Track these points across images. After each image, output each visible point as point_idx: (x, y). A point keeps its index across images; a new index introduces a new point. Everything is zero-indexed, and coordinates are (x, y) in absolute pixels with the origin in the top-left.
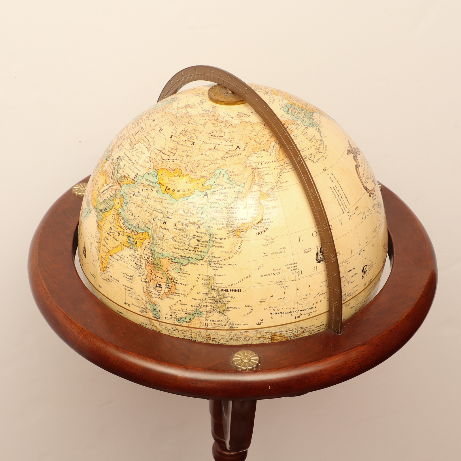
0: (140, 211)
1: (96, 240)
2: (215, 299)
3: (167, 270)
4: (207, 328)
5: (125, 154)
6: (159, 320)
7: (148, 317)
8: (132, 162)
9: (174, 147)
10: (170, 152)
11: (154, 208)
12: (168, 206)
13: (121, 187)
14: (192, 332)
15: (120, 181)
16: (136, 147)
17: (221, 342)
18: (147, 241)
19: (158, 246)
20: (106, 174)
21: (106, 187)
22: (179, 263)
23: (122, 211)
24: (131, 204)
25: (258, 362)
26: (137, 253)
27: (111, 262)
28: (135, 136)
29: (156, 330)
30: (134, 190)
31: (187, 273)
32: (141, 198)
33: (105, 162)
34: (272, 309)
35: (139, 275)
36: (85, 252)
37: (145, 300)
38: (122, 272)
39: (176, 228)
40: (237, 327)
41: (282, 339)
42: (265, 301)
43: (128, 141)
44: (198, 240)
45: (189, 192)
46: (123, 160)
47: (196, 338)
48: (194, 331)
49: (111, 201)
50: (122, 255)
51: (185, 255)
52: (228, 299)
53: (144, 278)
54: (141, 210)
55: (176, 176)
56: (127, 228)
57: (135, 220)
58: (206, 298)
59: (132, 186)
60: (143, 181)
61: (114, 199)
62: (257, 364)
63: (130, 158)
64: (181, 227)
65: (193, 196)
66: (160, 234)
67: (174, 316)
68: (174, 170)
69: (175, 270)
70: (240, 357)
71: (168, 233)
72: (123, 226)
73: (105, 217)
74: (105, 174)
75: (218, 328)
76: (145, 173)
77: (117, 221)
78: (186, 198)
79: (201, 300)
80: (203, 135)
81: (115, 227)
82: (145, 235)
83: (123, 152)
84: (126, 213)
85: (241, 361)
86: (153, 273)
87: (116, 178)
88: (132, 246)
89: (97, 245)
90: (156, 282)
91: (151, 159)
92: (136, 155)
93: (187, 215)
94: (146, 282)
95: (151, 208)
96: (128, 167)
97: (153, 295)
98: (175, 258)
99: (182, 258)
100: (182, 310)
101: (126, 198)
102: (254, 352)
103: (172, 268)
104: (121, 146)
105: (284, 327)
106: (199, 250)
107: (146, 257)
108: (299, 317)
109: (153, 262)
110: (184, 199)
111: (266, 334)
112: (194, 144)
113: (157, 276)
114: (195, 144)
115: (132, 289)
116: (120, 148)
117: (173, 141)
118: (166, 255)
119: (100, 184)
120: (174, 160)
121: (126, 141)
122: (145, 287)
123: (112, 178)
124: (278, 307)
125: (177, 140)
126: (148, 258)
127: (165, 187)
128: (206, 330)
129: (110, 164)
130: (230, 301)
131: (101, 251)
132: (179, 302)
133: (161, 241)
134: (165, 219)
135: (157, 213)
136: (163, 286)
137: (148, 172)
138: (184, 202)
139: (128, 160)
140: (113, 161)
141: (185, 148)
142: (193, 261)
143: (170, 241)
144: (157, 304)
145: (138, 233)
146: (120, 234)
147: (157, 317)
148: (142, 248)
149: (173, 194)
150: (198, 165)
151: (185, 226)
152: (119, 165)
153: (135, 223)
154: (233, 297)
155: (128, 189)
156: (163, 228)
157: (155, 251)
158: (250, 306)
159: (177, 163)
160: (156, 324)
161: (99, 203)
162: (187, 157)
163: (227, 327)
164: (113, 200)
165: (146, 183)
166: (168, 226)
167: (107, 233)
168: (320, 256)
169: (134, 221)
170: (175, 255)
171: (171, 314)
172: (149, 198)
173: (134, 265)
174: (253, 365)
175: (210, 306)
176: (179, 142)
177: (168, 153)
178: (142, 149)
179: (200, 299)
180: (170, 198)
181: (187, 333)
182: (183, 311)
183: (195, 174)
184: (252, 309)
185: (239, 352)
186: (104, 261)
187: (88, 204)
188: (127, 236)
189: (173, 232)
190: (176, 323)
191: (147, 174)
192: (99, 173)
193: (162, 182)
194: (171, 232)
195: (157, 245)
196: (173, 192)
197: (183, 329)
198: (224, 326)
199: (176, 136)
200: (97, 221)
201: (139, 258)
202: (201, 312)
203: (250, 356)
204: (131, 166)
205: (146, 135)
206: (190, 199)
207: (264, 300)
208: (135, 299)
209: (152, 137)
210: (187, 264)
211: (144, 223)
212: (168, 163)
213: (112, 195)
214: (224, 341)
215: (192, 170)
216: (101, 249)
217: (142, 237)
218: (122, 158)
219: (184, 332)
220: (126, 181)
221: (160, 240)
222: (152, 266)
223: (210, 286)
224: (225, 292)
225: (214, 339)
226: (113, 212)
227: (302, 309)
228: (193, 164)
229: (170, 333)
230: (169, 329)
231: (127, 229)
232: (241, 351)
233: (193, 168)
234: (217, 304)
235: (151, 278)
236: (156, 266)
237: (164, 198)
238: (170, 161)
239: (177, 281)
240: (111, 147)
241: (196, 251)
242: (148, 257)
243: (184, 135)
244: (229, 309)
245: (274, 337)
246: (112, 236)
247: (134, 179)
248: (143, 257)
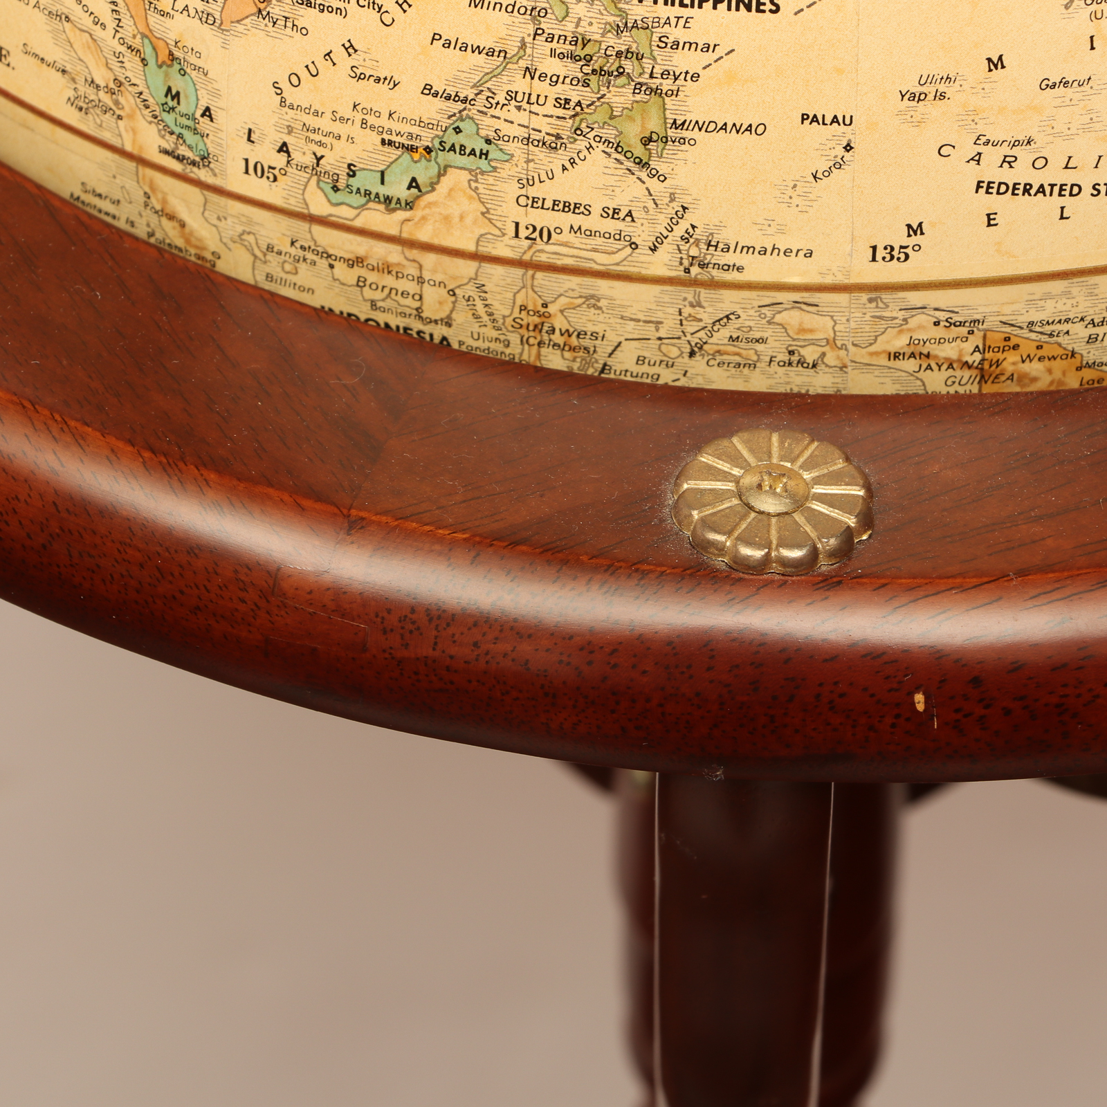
2: (588, 50)
4: (527, 257)
6: (202, 174)
7: (128, 148)
14: (420, 280)
17: (625, 364)
25: (851, 521)
29: (180, 242)
34: (992, 156)
37: (111, 25)
40: (740, 269)
41: (1057, 374)
42: (943, 96)
47: (449, 325)
48: (434, 271)
52: (683, 61)
58: (529, 40)
62: (849, 534)
67: (303, 155)
70: (736, 472)
75: (602, 261)
79: (491, 53)
85: (735, 501)
100: (359, 117)
102: (841, 447)
105: (1075, 291)
111: (939, 332)
124: (1039, 139)
128: (519, 272)
130: (695, 77)
132: (339, 54)
144: (193, 59)
147: (188, 154)
154: (720, 51)
158: (835, 120)
160: (184, 200)
163: (663, 263)
171: (288, 139)
174: (813, 535)
175: (551, 101)
179: (486, 43)
181: (389, 281)
182: (364, 123)
184: (848, 148)
185: (735, 440)
190: (319, 205)
197: (361, 252)
198: (644, 250)
202: (488, 142)
203: (807, 476)
207: (942, 88)
208: (40, 17)
214: (640, 360)
219: (372, 277)
224: (663, 11)
225: (574, 341)
229: (277, 272)
230: (270, 248)
232: (746, 435)
234: (604, 90)
244: (685, 134)
245: (1000, 356)
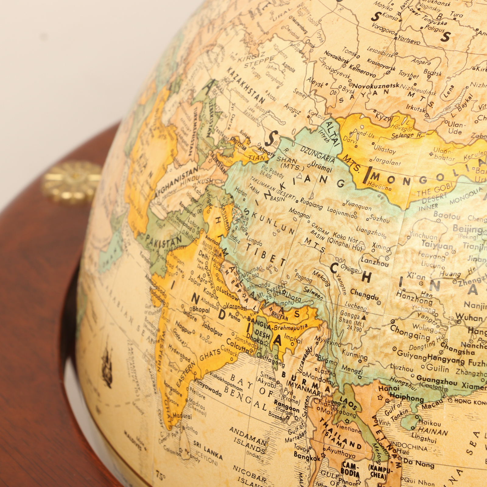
0: (287, 243)
1: (147, 334)
3: (376, 421)
5: (231, 71)
8: (255, 95)
9: (388, 48)
10: (374, 63)
11: (330, 235)
12: (373, 226)
13: (224, 172)
15: (222, 155)
16: (264, 50)
18: (311, 334)
19: (346, 348)
20: (173, 135)
21: (174, 173)
22: (413, 399)
23: (230, 243)
24: (258, 223)
26: (280, 369)
27: (196, 399)
28: (258, 18)
30: (266, 181)
31: (438, 429)
32: (289, 203)
33: (166, 98)
35: (288, 436)
36: (107, 371)
38: (232, 429)
39: (403, 294)
43: (237, 34)
44: (471, 330)
45: (439, 184)
46: (226, 92)
49: (194, 215)
50: (233, 377)
51: (432, 375)
53: (302, 446)
54: (290, 242)
55: (396, 137)
56: (247, 297)
57: (272, 270)
59: (260, 169)
60: (293, 154)
61: (203, 208)
63: (248, 83)
64: (419, 291)
65: (451, 196)
66: (354, 312)
68: (390, 119)
69: (399, 419)
71: (378, 309)
72: (235, 289)
73: (175, 263)
74: (170, 135)
76: (298, 130)
77: (217, 275)
78: (432, 202)
80: (474, 11)
81: (208, 293)
82: (306, 317)
83: (225, 66)
84: (243, 251)
86: (331, 430)
87: (207, 145)
88: (264, 348)
89: (151, 348)
90: (341, 458)
91: (316, 87)
92: (268, 75)
93: (435, 252)
94: (309, 459)
95: (322, 234)
96: (245, 113)
98: (399, 384)
99: (421, 384)
101: (243, 206)
103: (391, 415)
104: (216, 49)
106: (475, 359)
107: (310, 382)
109: (332, 396)
110: (423, 206)
112: (448, 38)
113: (345, 441)
114: (453, 38)
115: (264, 480)
116: (213, 56)
117: (383, 30)
118: (372, 376)
119: (154, 165)
120: (388, 86)
121: (232, 33)
122: (306, 473)
123: (194, 147)
125: (394, 26)
126: (315, 386)
127: (363, 171)
129: (186, 105)
131: (165, 367)
133: (354, 333)
134: (367, 267)
135: (343, 248)
136: (363, 469)
137: (310, 127)
138: (423, 214)
139: (241, 90)
140: (192, 94)
141: (420, 52)
142: (458, 393)
143: (384, 333)
145: (282, 310)
146: (227, 314)
148: (297, 354)
149: (390, 190)
150: (464, 101)
151: (428, 286)
152: (213, 106)
153: (273, 280)
155: (246, 178)
156: (360, 295)
157: (336, 364)
159: (398, 96)
161: (152, 221)
162: (429, 77)
164: (200, 211)
165: (303, 159)
166: (378, 289)
167: (185, 313)
169: (270, 275)
170: (401, 374)
172: (315, 205)
173: (272, 407)
176: (400, 33)
177: (370, 68)
178: (286, 57)
180: (382, 203)
183: (455, 129)
186: (174, 397)
187: (118, 226)
188: (249, 319)
189: (392, 306)
191: (305, 132)
192: (147, 131)
193: (355, 155)
194: (388, 306)
195: (342, 347)
196: (390, 186)
199: (390, 13)
200: (150, 276)
201: (288, 387)
204: (255, 109)
205: (295, 14)
206: (444, 206)
209: (316, 20)
210: (437, 403)
211: (302, 278)
212: (370, 96)
213: (196, 196)
215: (448, 117)
216: (165, 361)
217: (296, 321)
218: (223, 85)
220: (239, 154)
221: (352, 332)
222: (328, 409)
226: (200, 247)
228: (448, 99)
231: (249, 299)
233: (449, 111)
235: (326, 447)
236: (340, 408)
237: (363, 204)
238: (377, 90)
239: (407, 453)
240: (182, 52)
241: (467, 363)
242: (317, 382)
243: (416, 10)
246: (200, 321)
247: (267, 148)
248: (298, 381)
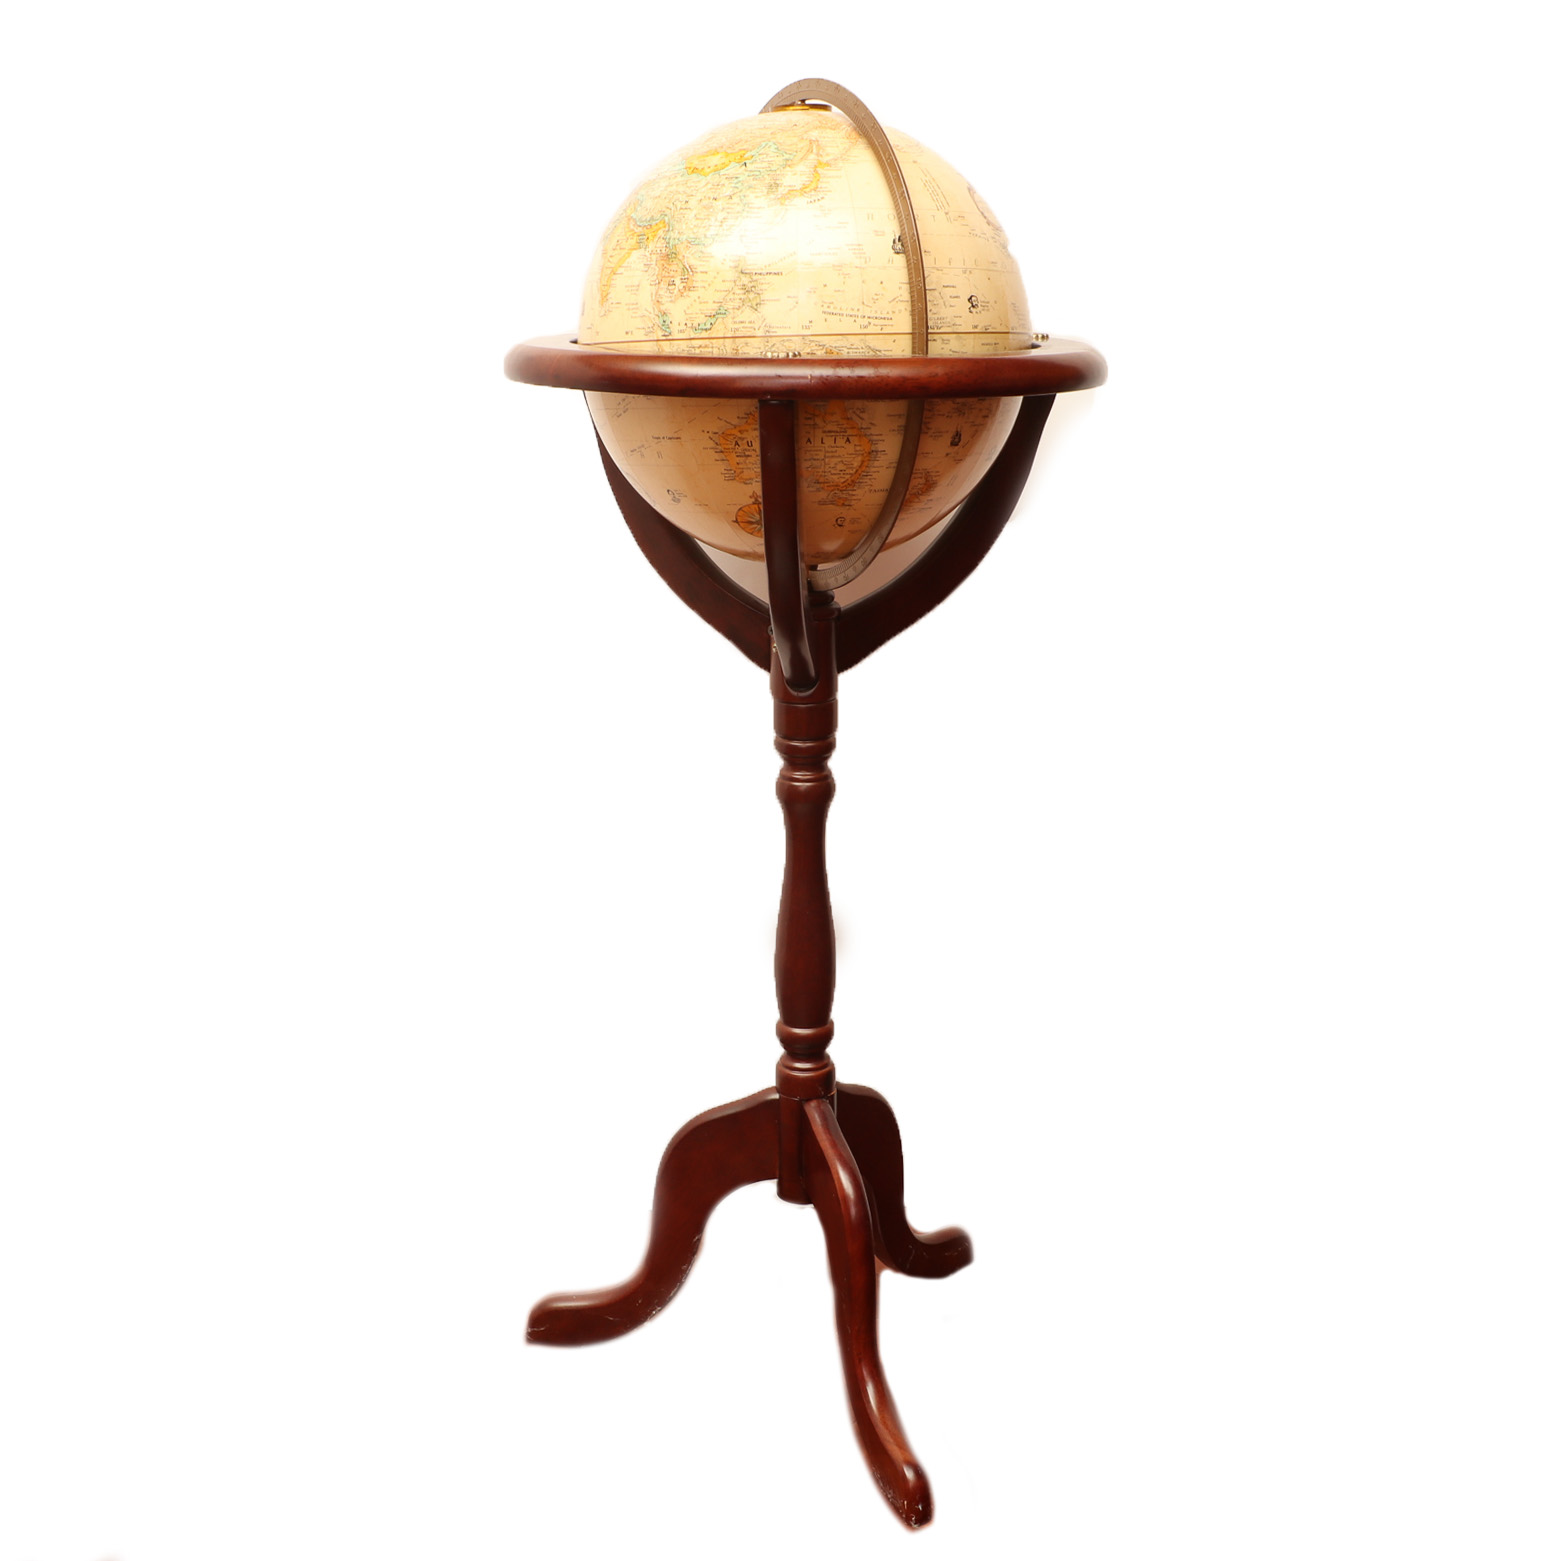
2: (745, 287)
3: (685, 258)
4: (734, 336)
6: (670, 337)
7: (655, 338)
12: (693, 184)
14: (713, 348)
18: (661, 231)
19: (675, 231)
22: (700, 245)
26: (648, 250)
27: (614, 282)
34: (826, 306)
35: (648, 277)
37: (653, 314)
40: (777, 333)
42: (815, 293)
45: (722, 166)
48: (715, 344)
50: (629, 264)
52: (764, 287)
53: (653, 280)
54: (659, 201)
55: (709, 156)
57: (649, 213)
58: (734, 287)
65: (727, 169)
66: (680, 216)
69: (694, 255)
71: (690, 212)
78: (718, 172)
79: (726, 292)
82: (660, 225)
86: (665, 268)
88: (642, 245)
90: (669, 279)
94: (656, 285)
95: (672, 194)
97: (664, 300)
99: (704, 238)
100: (701, 313)
103: (690, 253)
105: (844, 339)
107: (658, 250)
108: (866, 327)
109: (667, 253)
110: (715, 173)
111: (816, 348)
113: (671, 271)
115: (637, 304)
118: (684, 239)
122: (654, 292)
124: (835, 303)
126: (661, 251)
127: (692, 169)
128: (732, 340)
130: (766, 291)
132: (697, 300)
133: (678, 225)
138: (714, 176)
143: (691, 221)
144: (669, 312)
145: (651, 227)
146: (629, 239)
147: (667, 334)
148: (654, 241)
153: (649, 217)
154: (771, 285)
156: (683, 209)
157: (670, 239)
158: (794, 297)
163: (761, 333)
165: (669, 174)
168: (899, 246)
170: (696, 235)
171: (687, 323)
173: (643, 268)
175: (738, 300)
179: (725, 290)
184: (797, 303)
186: (605, 288)
188: (637, 236)
189: (696, 210)
193: (690, 165)
194: (694, 210)
197: (701, 344)
201: (650, 256)
202: (726, 311)
206: (723, 172)
207: (815, 291)
208: (640, 320)
211: (661, 212)
217: (656, 228)
219: (703, 350)
222: (665, 259)
223: (739, 270)
224: (760, 277)
227: (871, 315)
231: (639, 228)
234: (748, 295)
235: (663, 277)
236: (670, 257)
239: (696, 269)
242: (662, 249)
244: (764, 302)
245: (829, 354)
246: (619, 249)
248: (654, 252)
